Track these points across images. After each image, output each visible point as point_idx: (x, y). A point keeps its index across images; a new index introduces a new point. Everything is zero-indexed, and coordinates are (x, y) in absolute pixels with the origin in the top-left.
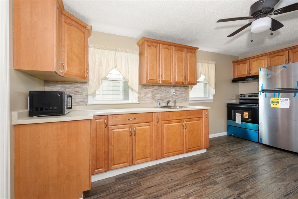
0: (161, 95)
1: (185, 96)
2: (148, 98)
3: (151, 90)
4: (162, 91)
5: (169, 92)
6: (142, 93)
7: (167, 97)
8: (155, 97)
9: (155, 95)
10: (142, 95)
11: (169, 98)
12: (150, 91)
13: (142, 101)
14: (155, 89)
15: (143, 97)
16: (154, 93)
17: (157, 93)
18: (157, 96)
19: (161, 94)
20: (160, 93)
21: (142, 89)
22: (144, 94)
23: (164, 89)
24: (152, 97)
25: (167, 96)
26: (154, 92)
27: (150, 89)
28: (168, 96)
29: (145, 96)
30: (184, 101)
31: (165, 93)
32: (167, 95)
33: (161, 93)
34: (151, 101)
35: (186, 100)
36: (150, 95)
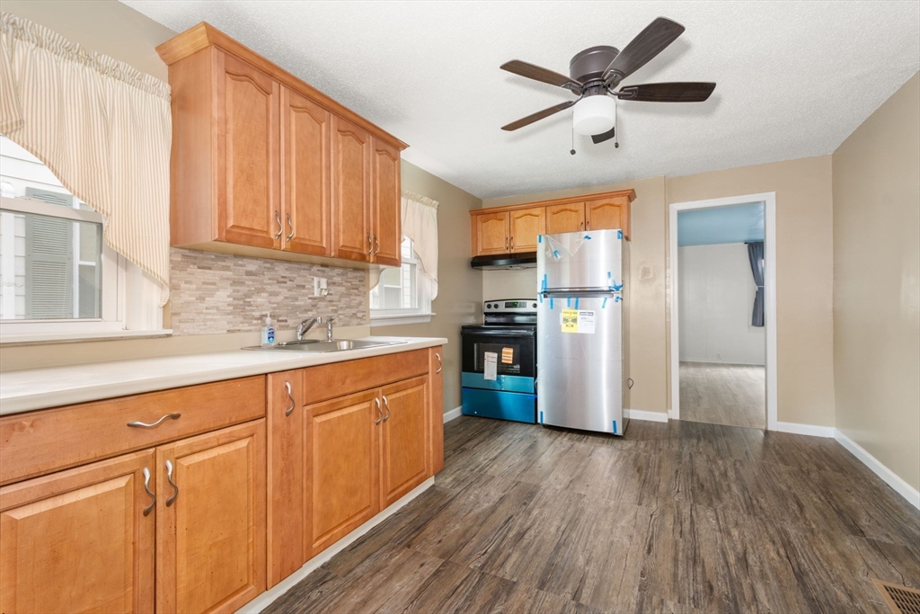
0: (274, 299)
1: (360, 304)
2: (218, 308)
3: (229, 274)
4: (278, 282)
5: (303, 287)
6: (183, 285)
7: (299, 307)
8: (249, 304)
9: (247, 296)
10: (185, 297)
11: (306, 311)
12: (223, 279)
13: (187, 321)
14: (249, 273)
15: (188, 303)
16: (244, 289)
17: (259, 291)
18: (259, 300)
19: (276, 294)
20: (269, 288)
21: (183, 269)
22: (198, 289)
23: (287, 274)
24: (236, 307)
25: (296, 303)
26: (242, 283)
27: (227, 268)
28: (302, 303)
29: (202, 299)
30: (355, 321)
31: (290, 290)
32: (297, 299)
33: (276, 288)
34: (228, 323)
35: (361, 318)
36: (223, 296)
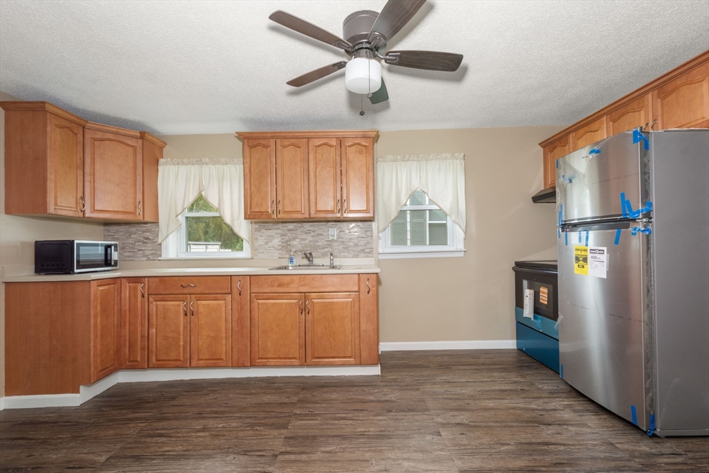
0: (303, 242)
1: (368, 243)
2: (274, 247)
3: (279, 231)
4: (306, 233)
5: (322, 235)
6: (259, 238)
7: (319, 246)
8: (290, 245)
9: (287, 241)
10: (260, 243)
11: (324, 248)
12: (276, 234)
13: (260, 253)
14: (289, 230)
15: (261, 245)
16: (286, 238)
17: (294, 239)
18: (295, 243)
19: (305, 239)
20: (300, 237)
21: (259, 231)
22: (265, 239)
23: (311, 228)
24: (282, 246)
25: (317, 244)
26: (286, 235)
27: (279, 229)
28: (321, 244)
29: (267, 243)
30: (362, 255)
31: (313, 236)
32: (317, 242)
33: (304, 236)
34: (279, 254)
35: (370, 253)
36: (277, 242)
